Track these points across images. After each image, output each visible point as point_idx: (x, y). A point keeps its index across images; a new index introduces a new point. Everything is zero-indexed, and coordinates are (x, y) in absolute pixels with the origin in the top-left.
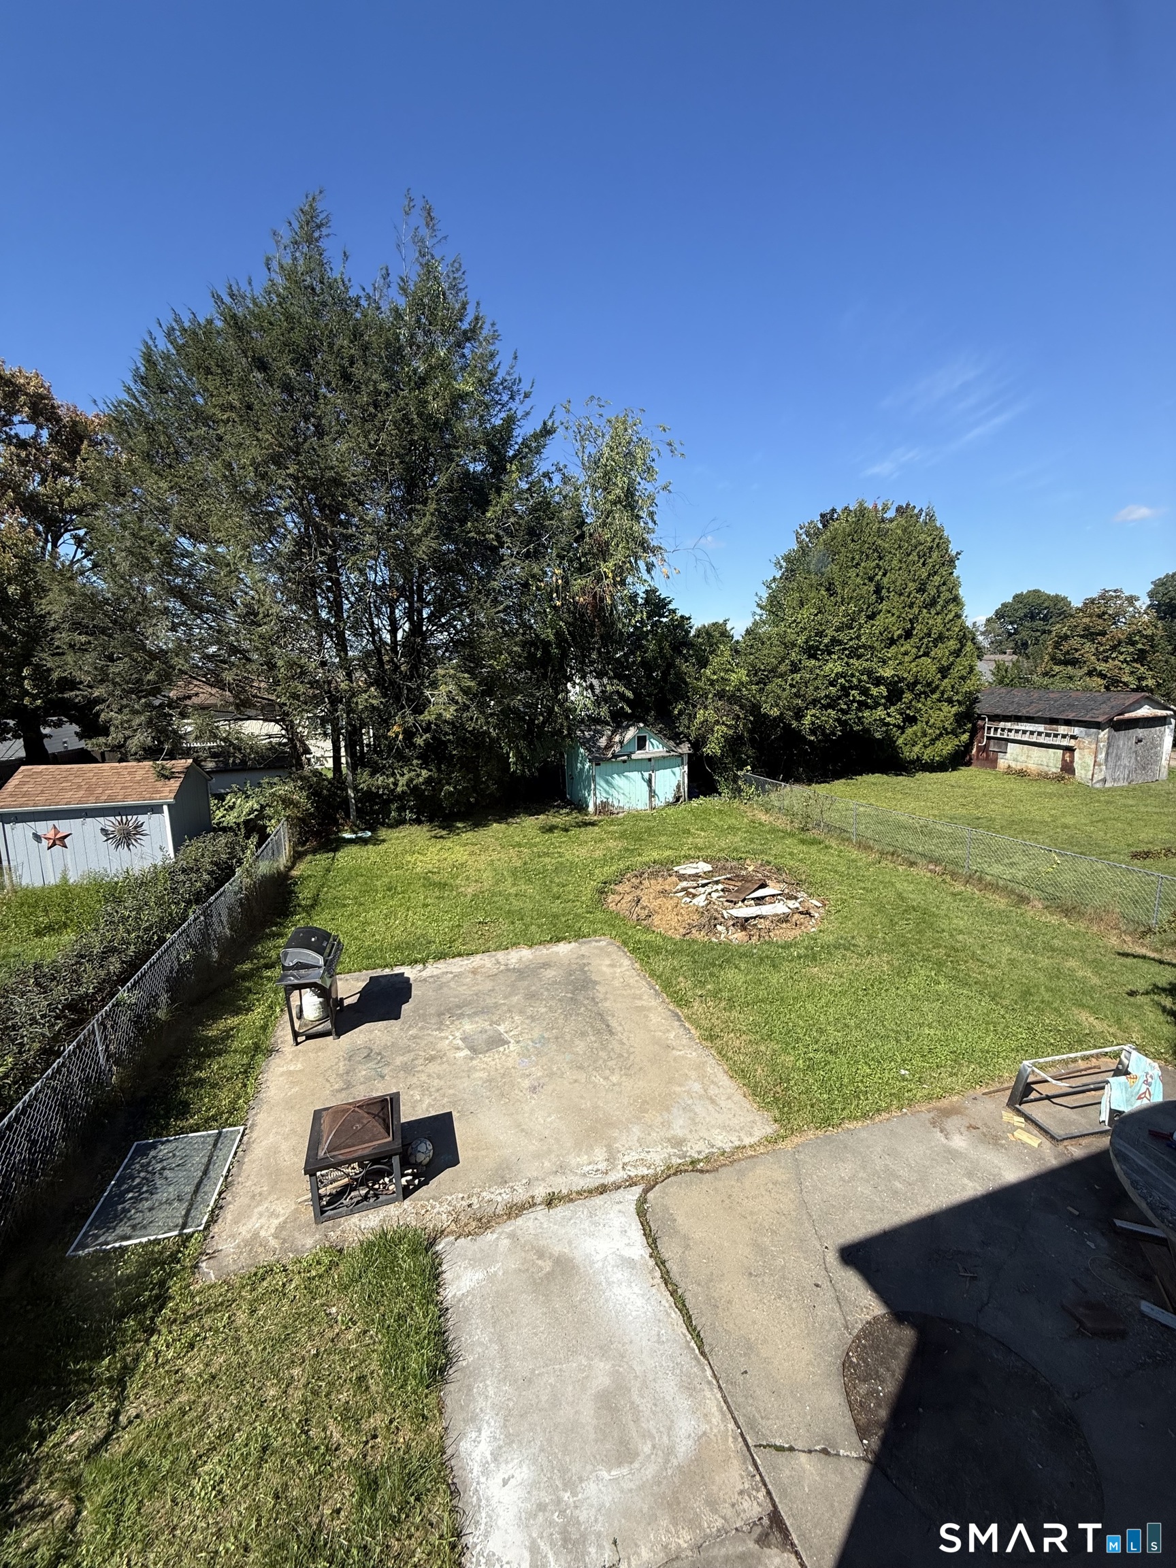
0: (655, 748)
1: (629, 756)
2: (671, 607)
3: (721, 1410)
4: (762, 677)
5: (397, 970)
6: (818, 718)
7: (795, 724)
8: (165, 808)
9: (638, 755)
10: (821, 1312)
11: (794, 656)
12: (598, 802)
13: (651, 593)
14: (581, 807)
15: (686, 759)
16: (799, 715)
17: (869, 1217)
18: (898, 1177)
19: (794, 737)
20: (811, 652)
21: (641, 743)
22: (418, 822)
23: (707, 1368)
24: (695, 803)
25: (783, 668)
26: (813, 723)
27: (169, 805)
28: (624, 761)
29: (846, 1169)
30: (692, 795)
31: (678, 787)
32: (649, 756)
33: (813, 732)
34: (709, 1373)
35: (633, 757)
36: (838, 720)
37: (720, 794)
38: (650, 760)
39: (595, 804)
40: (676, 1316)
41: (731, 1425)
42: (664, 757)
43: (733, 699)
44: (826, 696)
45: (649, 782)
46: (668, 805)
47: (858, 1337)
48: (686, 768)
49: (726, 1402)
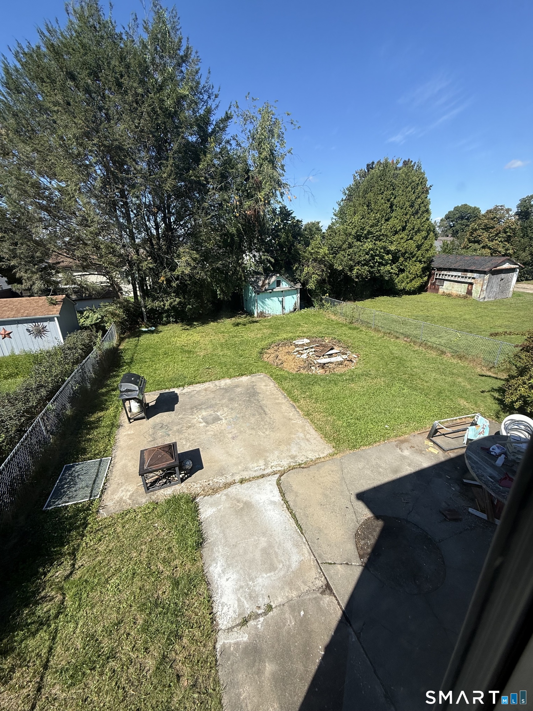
0: (285, 286)
1: (272, 290)
2: (293, 215)
3: (309, 552)
4: (335, 251)
5: (171, 390)
6: (360, 270)
7: (349, 273)
8: (56, 319)
9: (277, 289)
10: (348, 517)
11: (350, 240)
12: (259, 311)
13: (283, 208)
14: (251, 314)
15: (299, 291)
16: (351, 269)
17: (369, 482)
18: (381, 467)
19: (348, 279)
20: (358, 238)
21: (278, 283)
22: (176, 322)
23: (304, 538)
24: (303, 311)
25: (345, 246)
26: (357, 273)
27: (57, 317)
28: (271, 292)
29: (361, 465)
30: (302, 307)
31: (295, 304)
33: (357, 277)
34: (304, 540)
35: (274, 290)
36: (369, 271)
37: (314, 307)
38: (282, 291)
39: (257, 313)
40: (292, 521)
41: (313, 557)
42: (289, 290)
43: (321, 262)
44: (364, 260)
45: (282, 302)
46: (291, 312)
47: (362, 525)
48: (299, 295)
49: (311, 549)
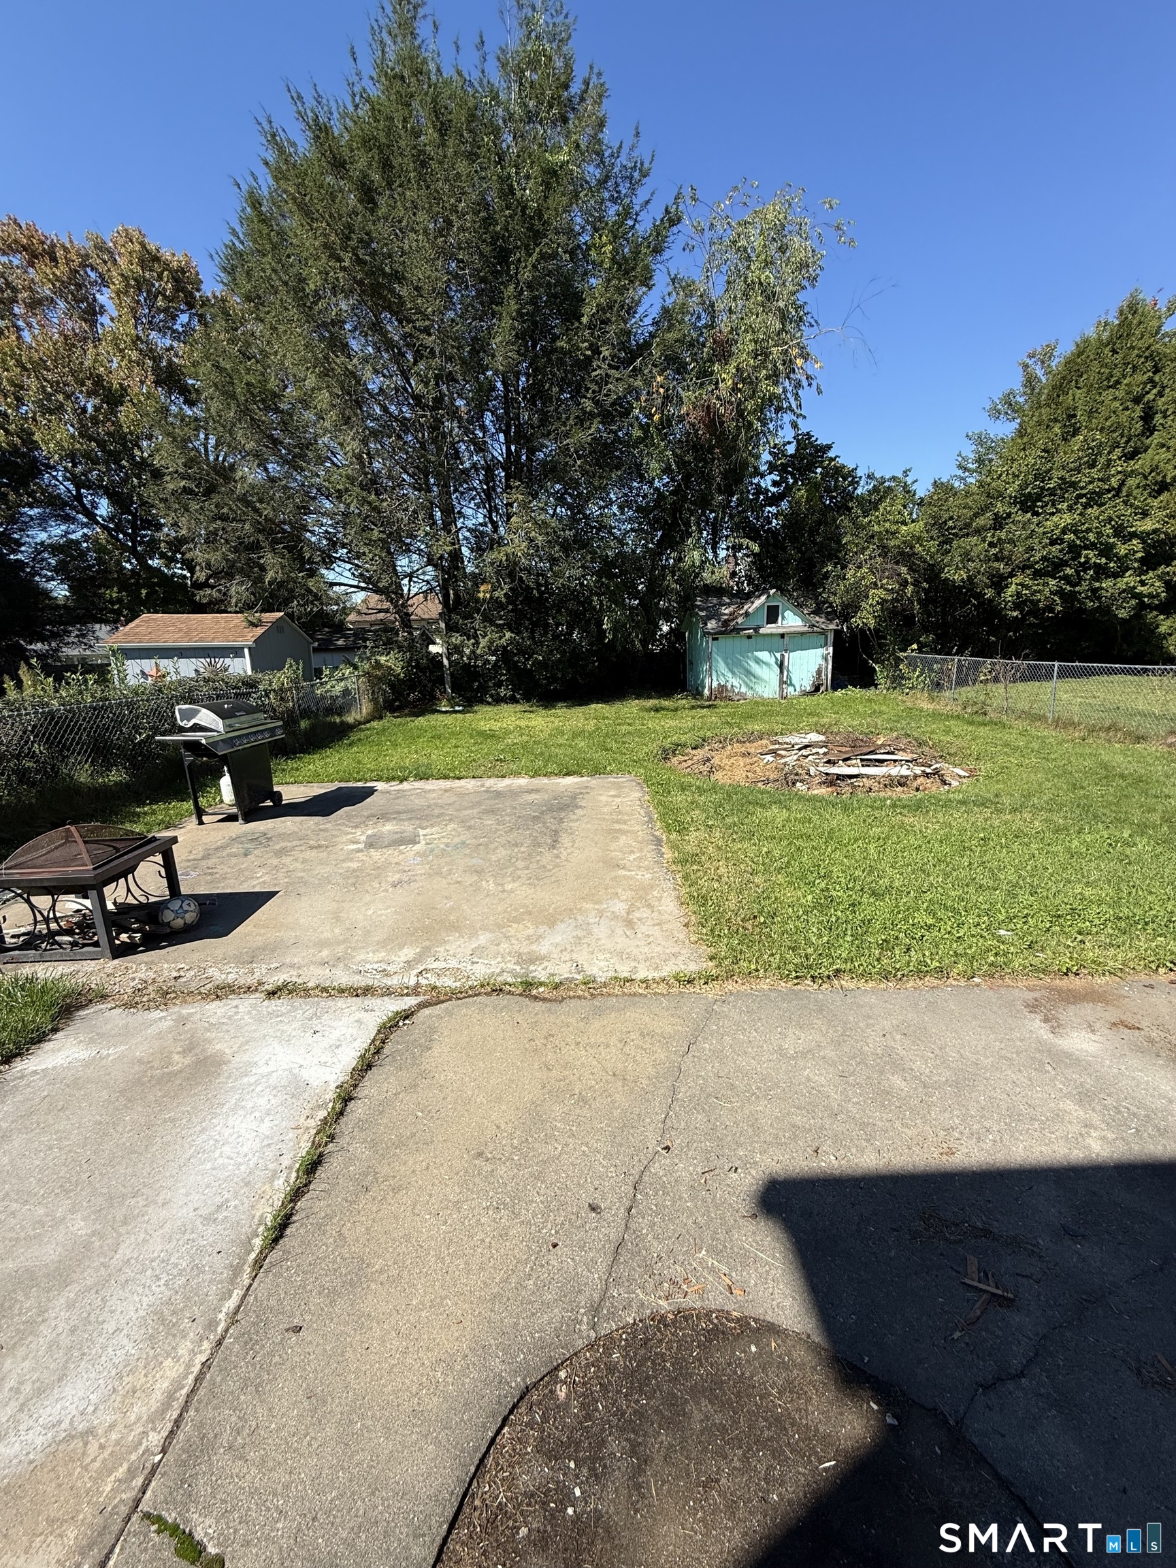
0: (791, 621)
1: (756, 629)
5: (369, 784)
6: (1027, 587)
8: (246, 651)
9: (769, 629)
12: (715, 684)
14: (698, 694)
15: (831, 637)
16: (999, 582)
19: (990, 611)
20: (1027, 503)
21: (773, 615)
23: (237, 1294)
24: (839, 693)
25: (981, 521)
26: (1019, 594)
27: (250, 649)
28: (749, 637)
30: (837, 684)
31: (819, 672)
32: (781, 631)
33: (1017, 606)
34: (232, 1303)
35: (762, 631)
36: (1060, 593)
37: (876, 686)
38: (782, 636)
39: (711, 688)
42: (802, 634)
44: (1044, 559)
45: (781, 666)
46: (805, 694)
48: (831, 650)
